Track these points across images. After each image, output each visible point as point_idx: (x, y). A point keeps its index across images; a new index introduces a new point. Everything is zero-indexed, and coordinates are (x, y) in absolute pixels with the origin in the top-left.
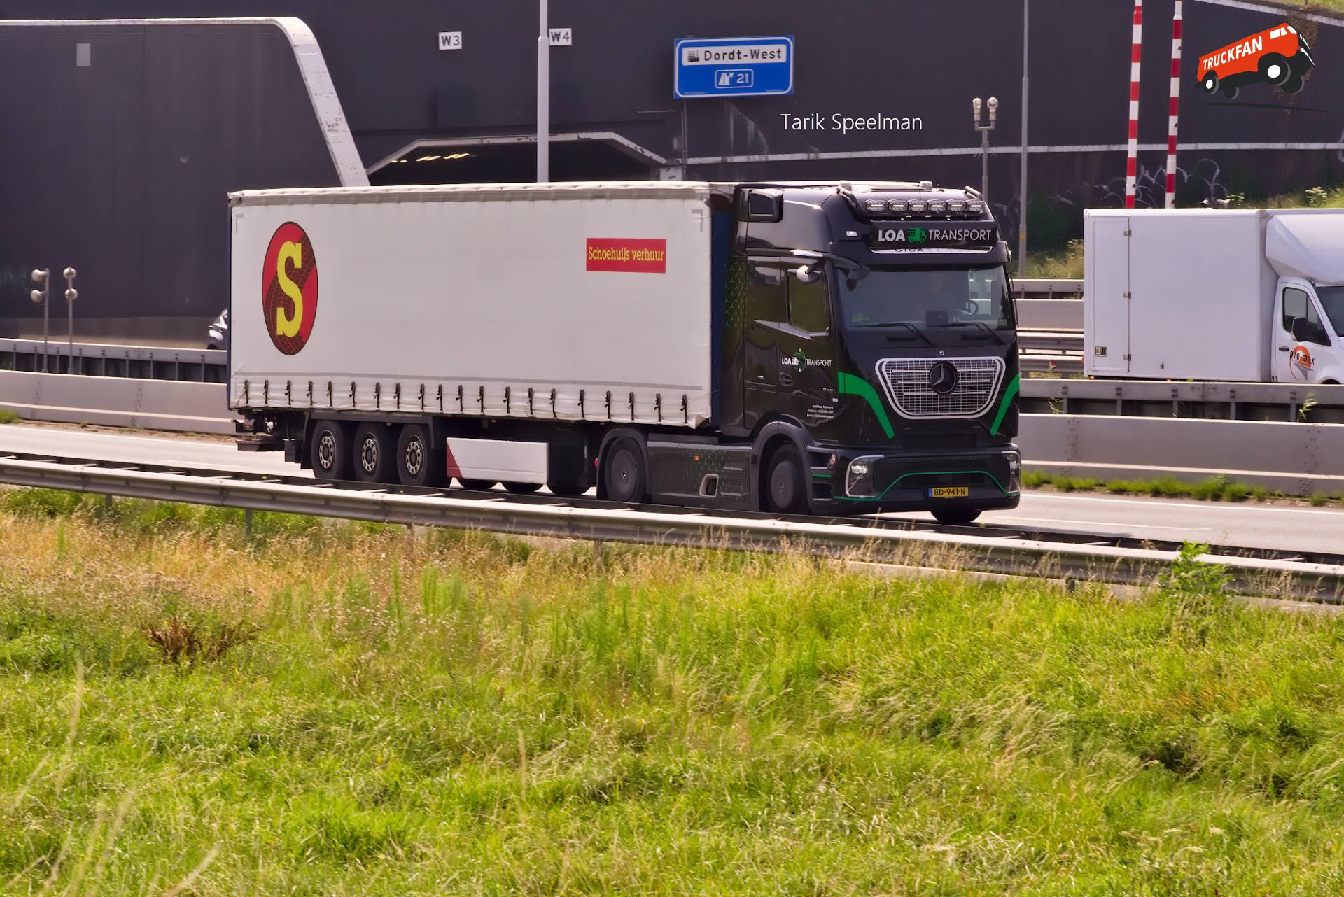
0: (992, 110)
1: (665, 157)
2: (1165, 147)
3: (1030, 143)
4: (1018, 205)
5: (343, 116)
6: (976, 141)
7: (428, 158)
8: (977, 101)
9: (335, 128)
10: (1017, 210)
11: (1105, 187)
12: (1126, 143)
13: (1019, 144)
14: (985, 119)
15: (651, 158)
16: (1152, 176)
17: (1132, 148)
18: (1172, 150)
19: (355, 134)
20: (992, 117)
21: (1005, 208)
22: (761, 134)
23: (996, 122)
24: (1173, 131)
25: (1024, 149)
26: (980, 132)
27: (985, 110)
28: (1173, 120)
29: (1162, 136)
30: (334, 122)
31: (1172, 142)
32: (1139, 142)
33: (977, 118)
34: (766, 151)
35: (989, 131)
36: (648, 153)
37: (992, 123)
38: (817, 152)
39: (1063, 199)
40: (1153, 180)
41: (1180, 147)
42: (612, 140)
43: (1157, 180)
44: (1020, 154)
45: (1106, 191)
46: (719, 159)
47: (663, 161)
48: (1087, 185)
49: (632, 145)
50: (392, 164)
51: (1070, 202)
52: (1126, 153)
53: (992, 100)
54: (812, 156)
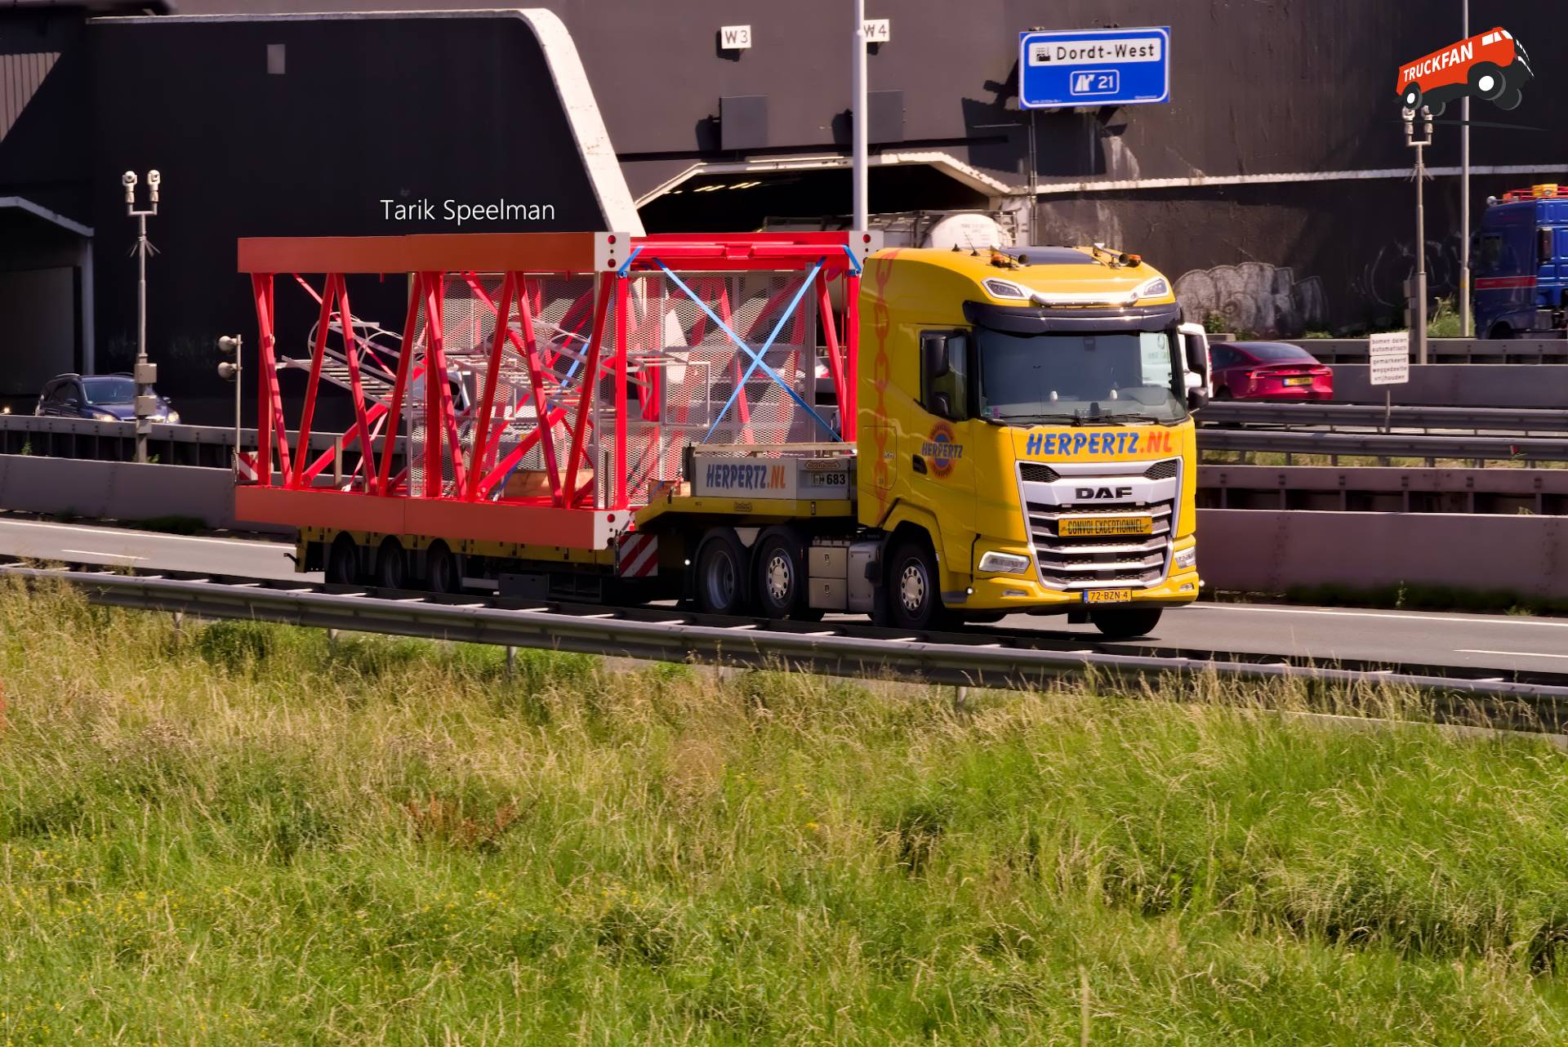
0: (1428, 123)
1: (1009, 186)
3: (1474, 163)
4: (1459, 243)
5: (605, 135)
6: (1408, 158)
7: (710, 188)
8: (1409, 110)
9: (595, 150)
10: (1454, 249)
13: (1459, 164)
14: (1419, 134)
15: (990, 186)
19: (622, 158)
20: (1429, 129)
21: (1439, 247)
22: (1129, 153)
23: (1434, 135)
25: (1466, 171)
26: (1415, 148)
27: (1419, 121)
30: (594, 144)
33: (1410, 130)
34: (1136, 175)
35: (1424, 147)
36: (987, 180)
37: (1430, 137)
38: (1201, 176)
42: (941, 163)
46: (1074, 187)
47: (1005, 189)
49: (967, 169)
50: (663, 196)
53: (1426, 108)
54: (1195, 182)
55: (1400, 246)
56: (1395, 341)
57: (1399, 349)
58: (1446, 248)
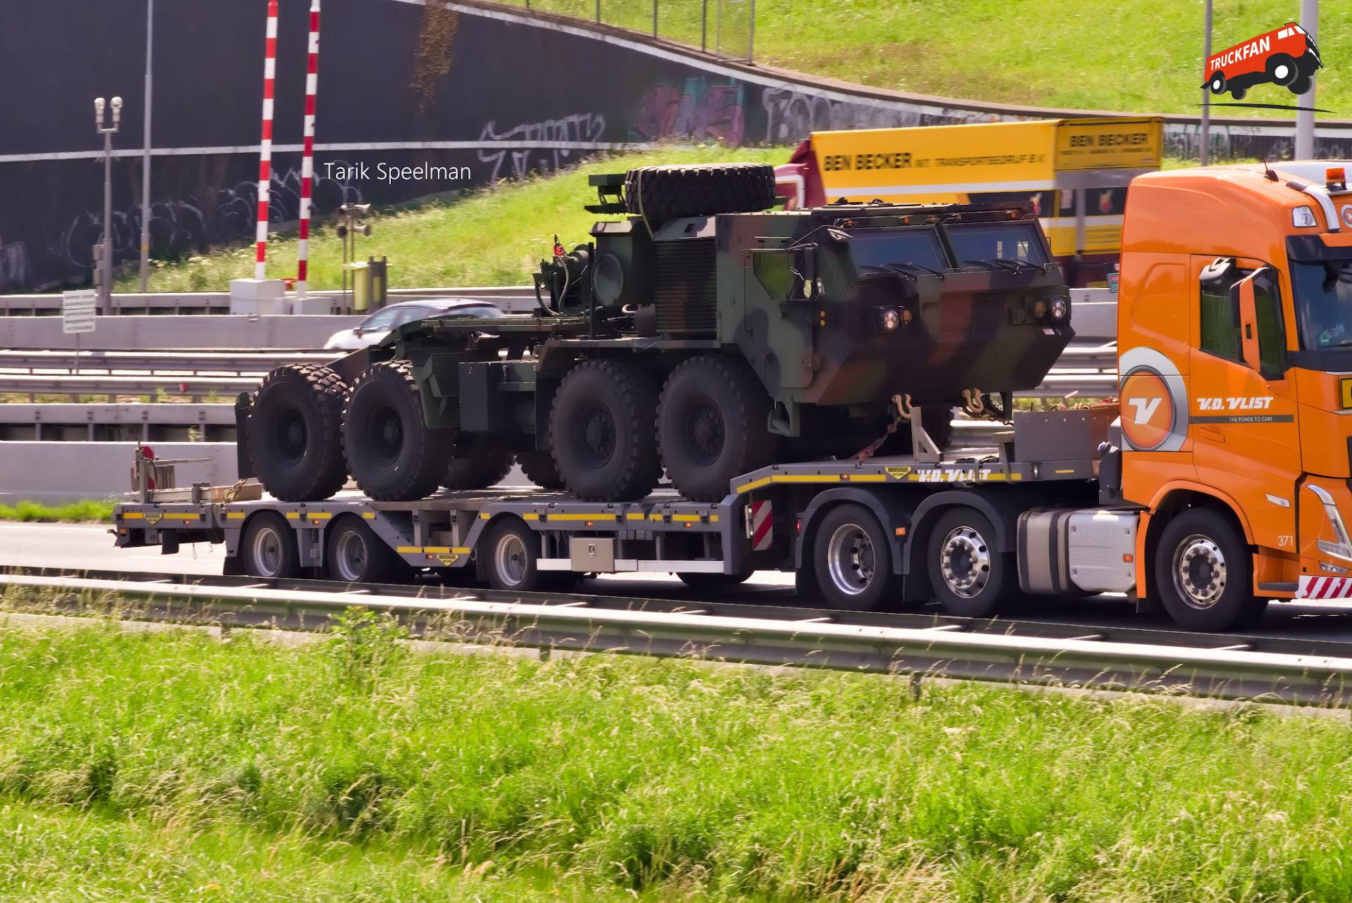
0: (116, 111)
2: (300, 148)
3: (154, 146)
4: (139, 213)
6: (98, 144)
8: (100, 101)
10: (137, 218)
11: (231, 192)
12: (259, 143)
13: (141, 146)
14: (108, 122)
16: (282, 179)
17: (266, 149)
18: (308, 152)
20: (116, 118)
21: (124, 216)
23: (121, 123)
24: (309, 131)
25: (147, 152)
26: (103, 135)
27: (108, 110)
28: (309, 120)
29: (298, 137)
31: (309, 142)
32: (274, 143)
33: (100, 119)
35: (113, 134)
37: (116, 125)
39: (188, 206)
40: (282, 184)
41: (317, 147)
43: (287, 183)
44: (142, 157)
45: (231, 198)
48: (211, 189)
51: (194, 209)
52: (258, 155)
53: (116, 100)
55: (91, 216)
56: (85, 297)
57: (89, 303)
58: (131, 218)
